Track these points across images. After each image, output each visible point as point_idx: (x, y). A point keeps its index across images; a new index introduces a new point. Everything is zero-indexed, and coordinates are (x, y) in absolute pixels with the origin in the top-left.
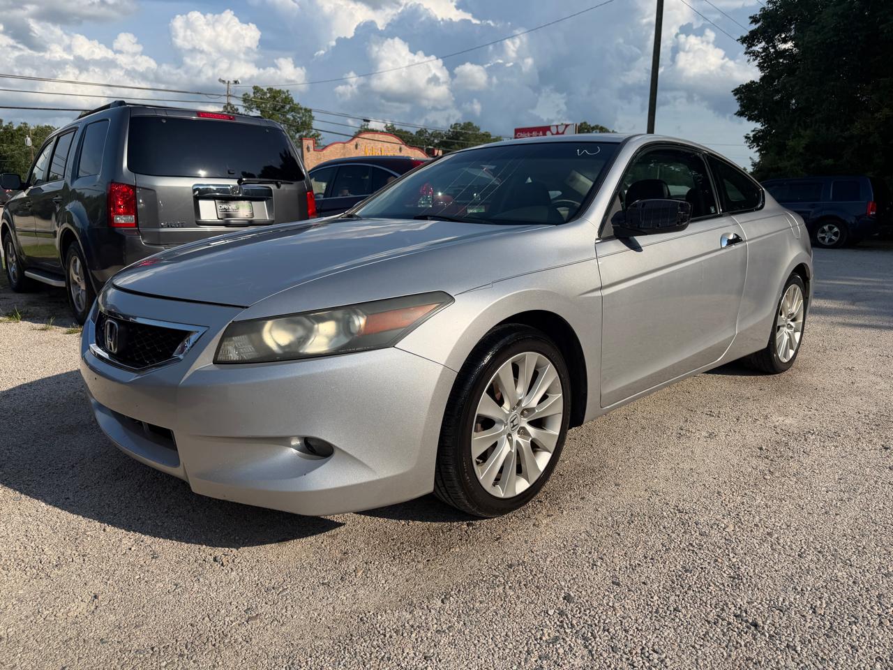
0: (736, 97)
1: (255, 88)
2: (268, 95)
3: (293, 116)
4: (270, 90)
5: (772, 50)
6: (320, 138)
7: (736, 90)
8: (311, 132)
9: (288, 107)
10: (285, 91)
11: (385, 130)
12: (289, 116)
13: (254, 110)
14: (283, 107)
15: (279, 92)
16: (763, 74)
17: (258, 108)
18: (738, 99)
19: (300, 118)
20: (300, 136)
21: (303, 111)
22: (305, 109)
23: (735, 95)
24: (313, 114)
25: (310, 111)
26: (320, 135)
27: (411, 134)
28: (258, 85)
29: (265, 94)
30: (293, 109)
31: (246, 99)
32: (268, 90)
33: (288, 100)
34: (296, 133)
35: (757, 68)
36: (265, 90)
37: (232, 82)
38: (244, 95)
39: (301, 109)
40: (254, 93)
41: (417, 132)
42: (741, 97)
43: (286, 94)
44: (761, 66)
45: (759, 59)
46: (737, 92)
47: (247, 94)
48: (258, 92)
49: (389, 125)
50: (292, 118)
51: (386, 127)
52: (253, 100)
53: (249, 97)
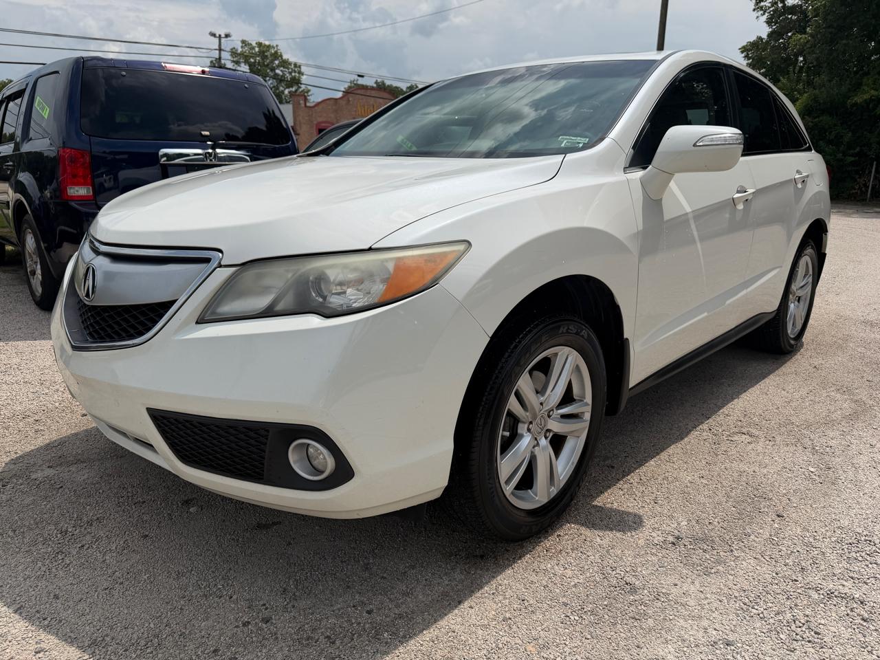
0: (743, 55)
1: (243, 42)
2: (257, 49)
3: (281, 71)
4: (260, 44)
5: (780, 5)
6: (309, 94)
7: (744, 47)
8: (300, 87)
9: (277, 62)
10: (275, 45)
11: (375, 85)
12: (278, 71)
13: (243, 65)
14: (272, 62)
15: (269, 47)
16: (771, 30)
17: (246, 62)
18: (745, 57)
19: (290, 73)
20: (289, 92)
21: (293, 66)
22: (295, 65)
23: (742, 52)
24: (303, 69)
25: (299, 66)
26: (309, 91)
27: (402, 90)
28: (247, 39)
29: (253, 48)
30: (285, 64)
31: (233, 52)
32: (256, 43)
33: (277, 55)
34: (285, 89)
35: (765, 25)
36: (254, 44)
37: (223, 36)
38: (232, 49)
39: (290, 64)
40: (242, 47)
41: (408, 88)
42: (748, 54)
43: (276, 49)
44: (769, 22)
45: (767, 14)
46: (744, 50)
47: (234, 48)
48: (246, 45)
49: (379, 80)
50: (281, 73)
51: (376, 82)
52: (242, 54)
53: (237, 50)
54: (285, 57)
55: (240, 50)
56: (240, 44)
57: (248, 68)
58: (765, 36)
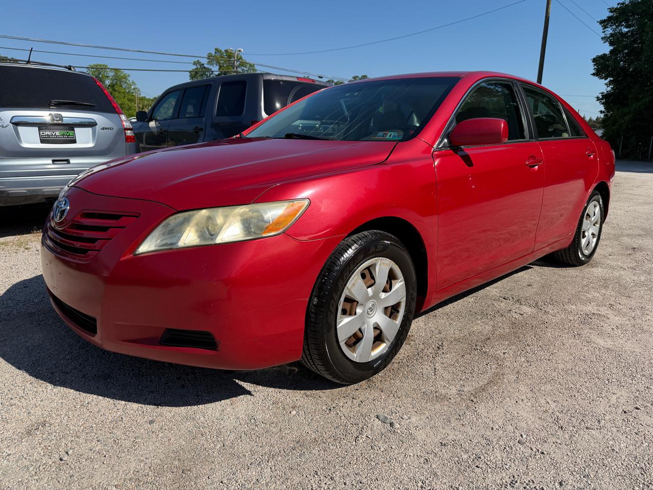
1: (216, 49)
2: (225, 54)
3: (243, 70)
4: (226, 51)
12: (239, 70)
16: (612, 48)
17: (218, 63)
19: (247, 71)
22: (250, 65)
24: (256, 68)
25: (253, 66)
28: (218, 48)
29: (223, 54)
30: (243, 64)
36: (223, 51)
38: (208, 54)
39: (247, 64)
40: (215, 53)
47: (210, 53)
48: (218, 52)
50: (241, 71)
52: (215, 57)
53: (211, 56)
54: (243, 59)
55: (214, 54)
56: (214, 51)
57: (218, 67)
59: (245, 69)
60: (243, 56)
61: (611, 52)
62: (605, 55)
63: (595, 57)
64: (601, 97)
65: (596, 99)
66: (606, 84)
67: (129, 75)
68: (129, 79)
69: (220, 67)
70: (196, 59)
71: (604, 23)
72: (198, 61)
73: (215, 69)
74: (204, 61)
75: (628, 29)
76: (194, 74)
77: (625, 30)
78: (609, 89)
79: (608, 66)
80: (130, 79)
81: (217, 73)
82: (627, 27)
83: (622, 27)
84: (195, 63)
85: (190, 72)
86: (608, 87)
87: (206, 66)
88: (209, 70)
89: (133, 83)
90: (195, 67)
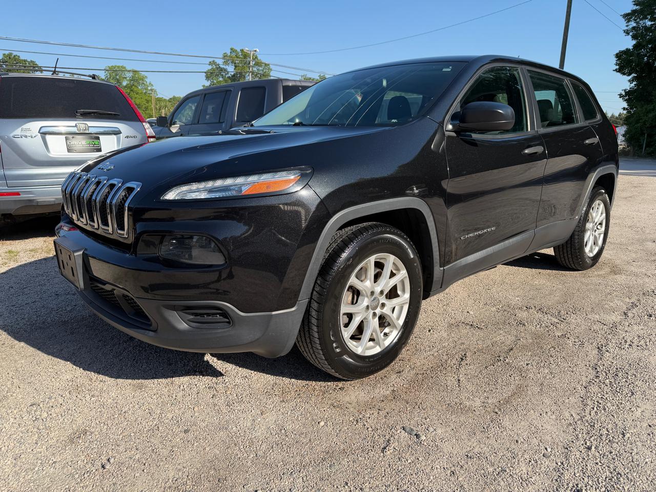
0: (616, 59)
1: (232, 49)
2: (240, 54)
3: (258, 70)
4: (242, 51)
9: (254, 62)
12: (255, 69)
16: (635, 43)
17: (233, 63)
19: (263, 70)
21: (264, 65)
22: (266, 64)
23: (616, 57)
24: (271, 67)
25: (269, 65)
28: (234, 47)
29: (238, 53)
30: (258, 64)
31: (225, 56)
35: (631, 39)
36: (239, 50)
39: (263, 63)
40: (231, 53)
42: (619, 59)
44: (634, 37)
46: (619, 56)
47: (225, 53)
48: (233, 51)
49: (322, 75)
51: (319, 76)
52: (230, 57)
53: (227, 56)
54: (259, 58)
55: (229, 54)
56: (230, 51)
57: (234, 67)
58: (631, 47)
59: (261, 69)
60: (258, 55)
61: (635, 46)
62: (628, 50)
63: (618, 52)
64: (624, 93)
65: (619, 96)
66: (629, 81)
67: (146, 77)
68: (146, 80)
69: (236, 66)
70: (211, 60)
71: (628, 17)
72: (213, 61)
73: (231, 69)
74: (220, 62)
75: (653, 23)
76: (209, 75)
77: (649, 23)
78: (633, 85)
79: (631, 61)
80: (148, 80)
81: (232, 73)
82: (651, 20)
83: (646, 20)
84: (210, 64)
85: (205, 72)
86: (631, 83)
87: (222, 66)
88: (225, 70)
89: (150, 84)
90: (210, 67)
